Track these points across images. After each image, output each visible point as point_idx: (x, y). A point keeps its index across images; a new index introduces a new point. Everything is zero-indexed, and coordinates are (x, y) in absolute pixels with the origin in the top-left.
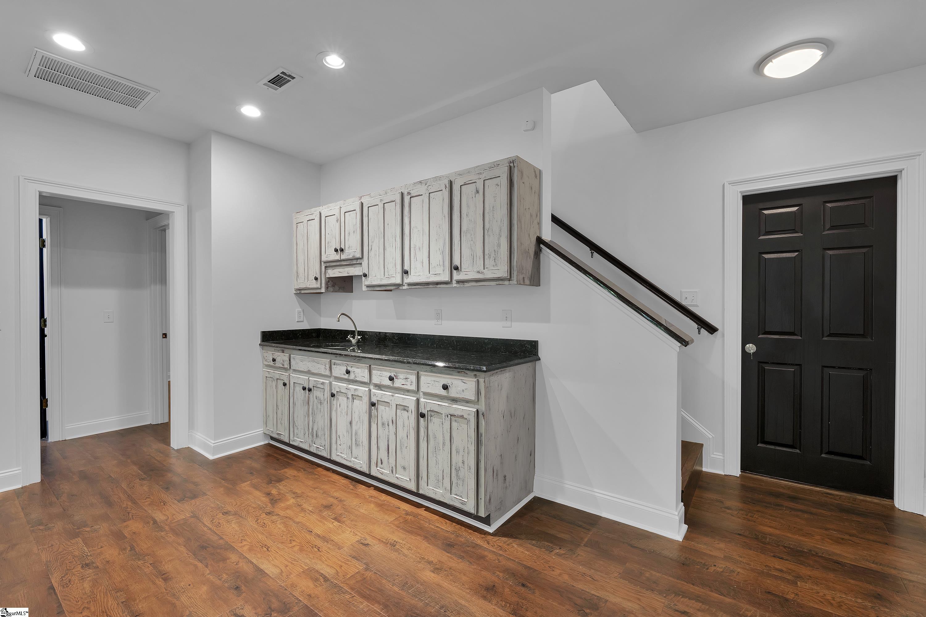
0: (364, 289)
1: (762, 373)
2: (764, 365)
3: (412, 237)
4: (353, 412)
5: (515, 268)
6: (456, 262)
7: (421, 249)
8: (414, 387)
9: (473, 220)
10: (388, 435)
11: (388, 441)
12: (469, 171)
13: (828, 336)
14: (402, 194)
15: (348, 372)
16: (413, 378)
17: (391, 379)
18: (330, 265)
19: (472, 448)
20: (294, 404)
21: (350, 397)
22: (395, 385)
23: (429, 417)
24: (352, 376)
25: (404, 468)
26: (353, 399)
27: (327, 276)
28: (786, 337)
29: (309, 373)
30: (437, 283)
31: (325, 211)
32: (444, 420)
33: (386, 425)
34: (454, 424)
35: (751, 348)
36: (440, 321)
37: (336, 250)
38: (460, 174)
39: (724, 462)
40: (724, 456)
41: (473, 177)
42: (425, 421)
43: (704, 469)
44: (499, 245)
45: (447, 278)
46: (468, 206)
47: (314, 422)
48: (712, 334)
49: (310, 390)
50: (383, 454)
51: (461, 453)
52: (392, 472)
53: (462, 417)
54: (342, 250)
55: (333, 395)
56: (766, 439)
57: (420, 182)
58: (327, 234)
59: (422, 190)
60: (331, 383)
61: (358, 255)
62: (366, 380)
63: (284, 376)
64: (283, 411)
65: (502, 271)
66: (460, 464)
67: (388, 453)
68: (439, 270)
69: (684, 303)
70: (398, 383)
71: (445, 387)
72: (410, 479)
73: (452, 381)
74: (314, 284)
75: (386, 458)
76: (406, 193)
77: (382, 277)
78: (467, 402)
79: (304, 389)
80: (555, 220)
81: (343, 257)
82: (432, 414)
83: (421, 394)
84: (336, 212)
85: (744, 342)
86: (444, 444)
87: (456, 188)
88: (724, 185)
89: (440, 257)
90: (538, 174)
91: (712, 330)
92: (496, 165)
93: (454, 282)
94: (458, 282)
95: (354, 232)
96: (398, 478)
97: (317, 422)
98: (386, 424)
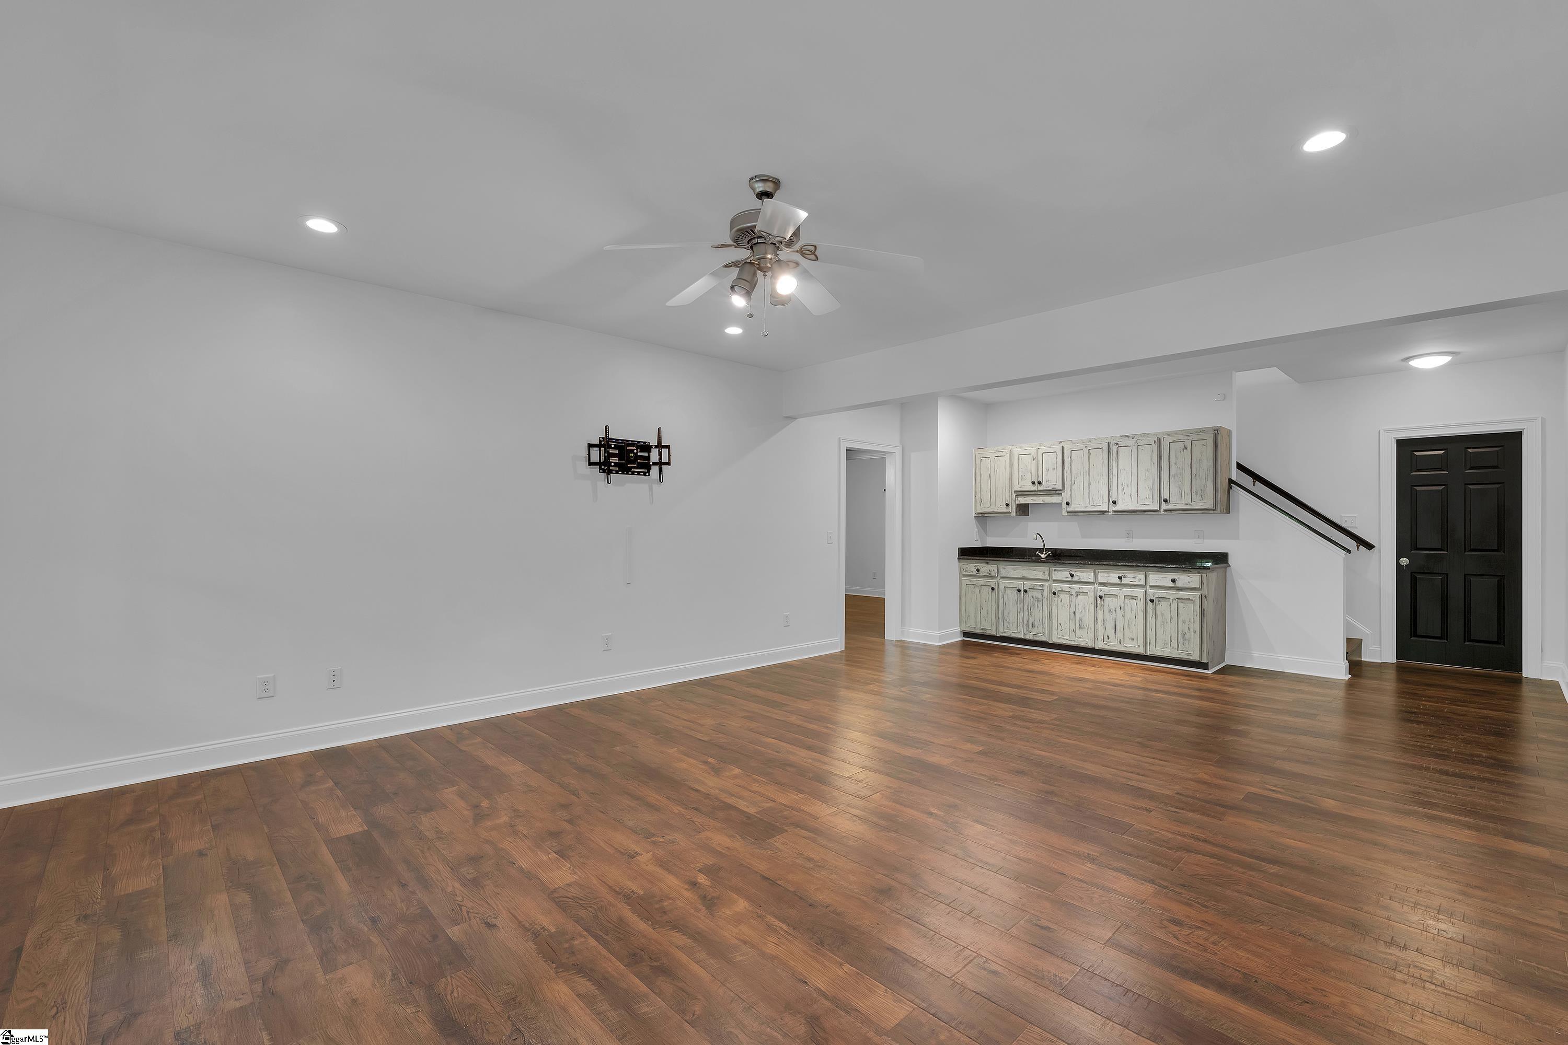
0: (1064, 513)
1: (1414, 581)
2: (1416, 575)
3: (1119, 476)
4: (1077, 605)
5: (1219, 502)
6: (1165, 495)
7: (1129, 486)
8: (1142, 583)
9: (1181, 468)
10: (1115, 618)
11: (1115, 622)
12: (1176, 433)
13: (1469, 551)
14: (1109, 444)
15: (1072, 576)
16: (1142, 577)
17: (1120, 578)
18: (1020, 494)
19: (1198, 619)
20: (1004, 603)
21: (1074, 593)
22: (1122, 582)
23: (1157, 602)
24: (1076, 578)
25: (1132, 639)
26: (1077, 595)
27: (1018, 503)
28: (1435, 552)
29: (1024, 578)
30: (1145, 511)
31: (1017, 451)
32: (1171, 603)
33: (1114, 612)
34: (1181, 605)
35: (1405, 561)
36: (1131, 539)
37: (1033, 483)
38: (1168, 434)
39: (1381, 652)
40: (1381, 648)
41: (1182, 438)
42: (1153, 605)
43: (1362, 659)
44: (1206, 486)
45: (1156, 508)
46: (1176, 457)
47: (1029, 616)
48: (1370, 550)
49: (1026, 591)
50: (1110, 632)
51: (1187, 622)
52: (1120, 643)
53: (1188, 599)
54: (1040, 483)
55: (1054, 593)
56: (1418, 633)
57: (1127, 436)
58: (1020, 469)
59: (1131, 442)
60: (1050, 586)
61: (1060, 488)
62: (1092, 580)
63: (992, 582)
64: (990, 612)
65: (1209, 503)
66: (1187, 630)
67: (1116, 630)
68: (1149, 502)
69: (1344, 525)
70: (1125, 581)
71: (1173, 581)
72: (1139, 646)
73: (1179, 576)
74: (1004, 509)
75: (1114, 634)
76: (1113, 443)
77: (1087, 505)
78: (1192, 589)
79: (1019, 591)
80: (1240, 467)
81: (1040, 488)
82: (1160, 599)
83: (1148, 587)
84: (1033, 451)
85: (1399, 556)
86: (1171, 618)
87: (1165, 445)
88: (1380, 431)
89: (1149, 492)
90: (1229, 433)
91: (1370, 546)
92: (1202, 431)
93: (1162, 510)
94: (1165, 510)
95: (1054, 469)
96: (1126, 647)
97: (1033, 616)
98: (1114, 610)
